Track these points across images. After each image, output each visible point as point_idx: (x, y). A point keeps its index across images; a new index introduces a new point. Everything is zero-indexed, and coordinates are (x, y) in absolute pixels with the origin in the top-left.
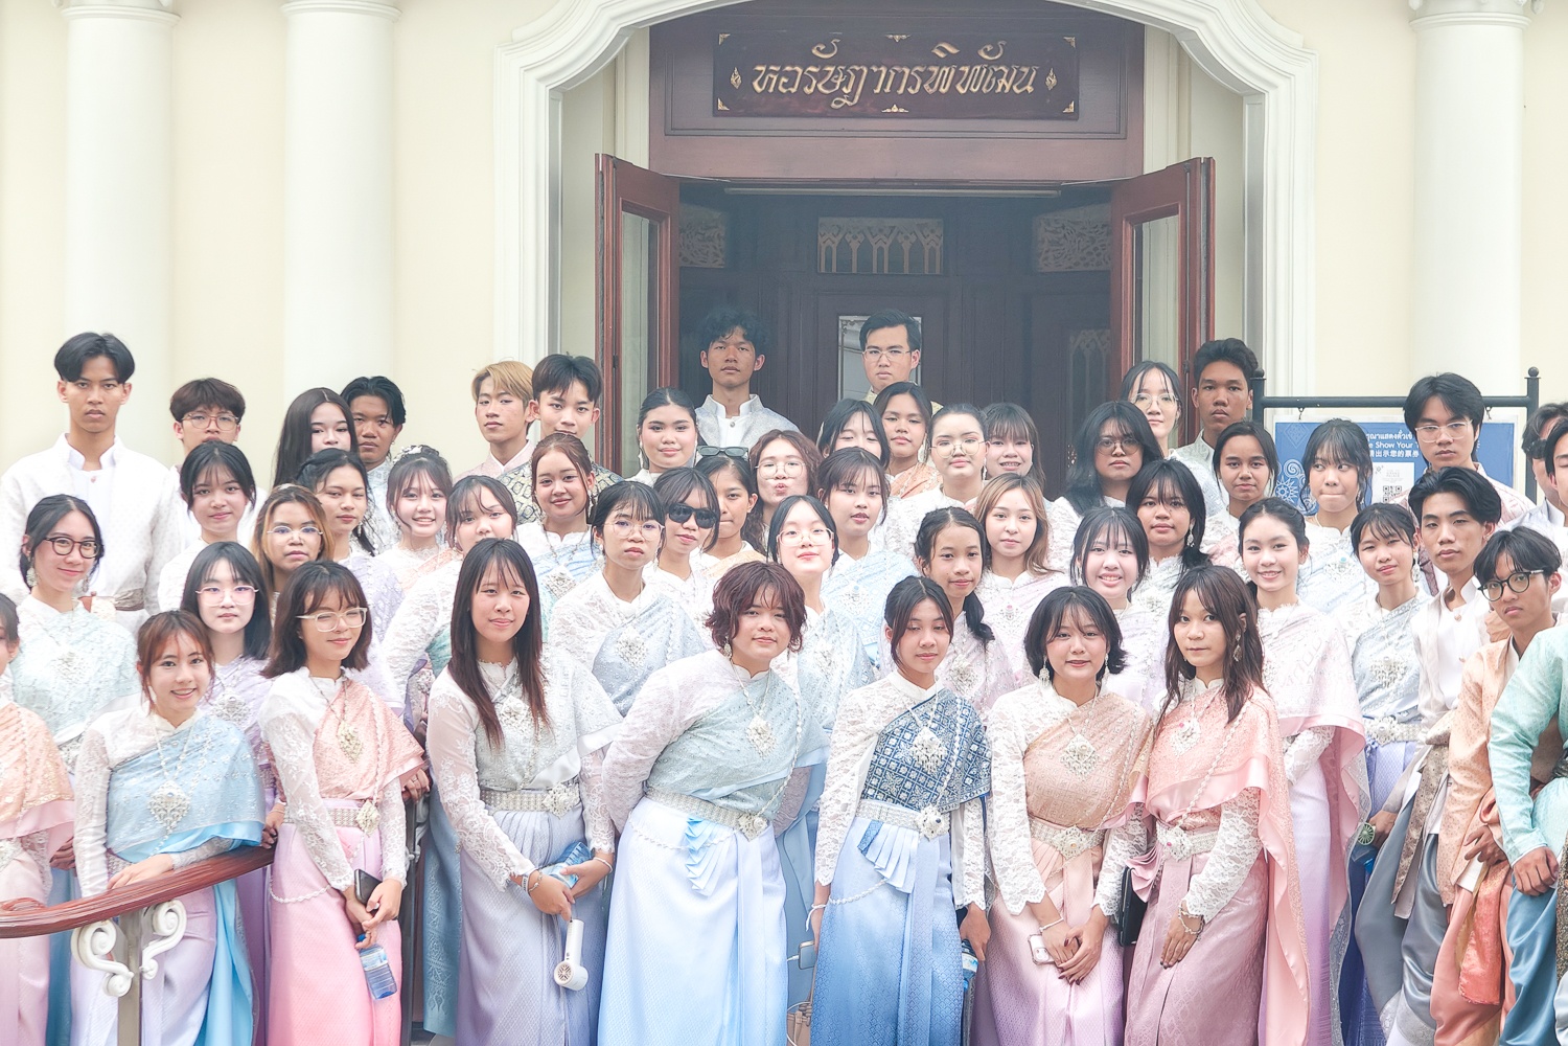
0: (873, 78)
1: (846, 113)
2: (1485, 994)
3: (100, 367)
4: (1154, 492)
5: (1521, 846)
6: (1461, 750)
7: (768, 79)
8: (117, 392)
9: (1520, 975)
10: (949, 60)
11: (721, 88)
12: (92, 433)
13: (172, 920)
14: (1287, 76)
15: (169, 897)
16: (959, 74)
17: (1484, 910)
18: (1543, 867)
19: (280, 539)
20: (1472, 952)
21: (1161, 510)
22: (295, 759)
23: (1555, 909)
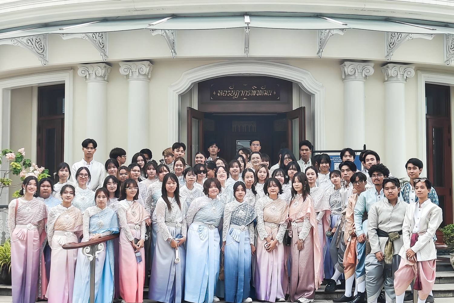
0: (241, 93)
1: (236, 99)
2: (352, 261)
3: (91, 145)
4: (291, 167)
5: (359, 233)
6: (348, 215)
7: (220, 93)
8: (93, 150)
9: (359, 257)
10: (255, 89)
11: (212, 95)
12: (88, 158)
13: (101, 247)
14: (319, 91)
15: (100, 242)
16: (257, 92)
17: (352, 245)
18: (363, 238)
19: (121, 176)
20: (350, 253)
21: (292, 171)
22: (123, 216)
23: (365, 244)
